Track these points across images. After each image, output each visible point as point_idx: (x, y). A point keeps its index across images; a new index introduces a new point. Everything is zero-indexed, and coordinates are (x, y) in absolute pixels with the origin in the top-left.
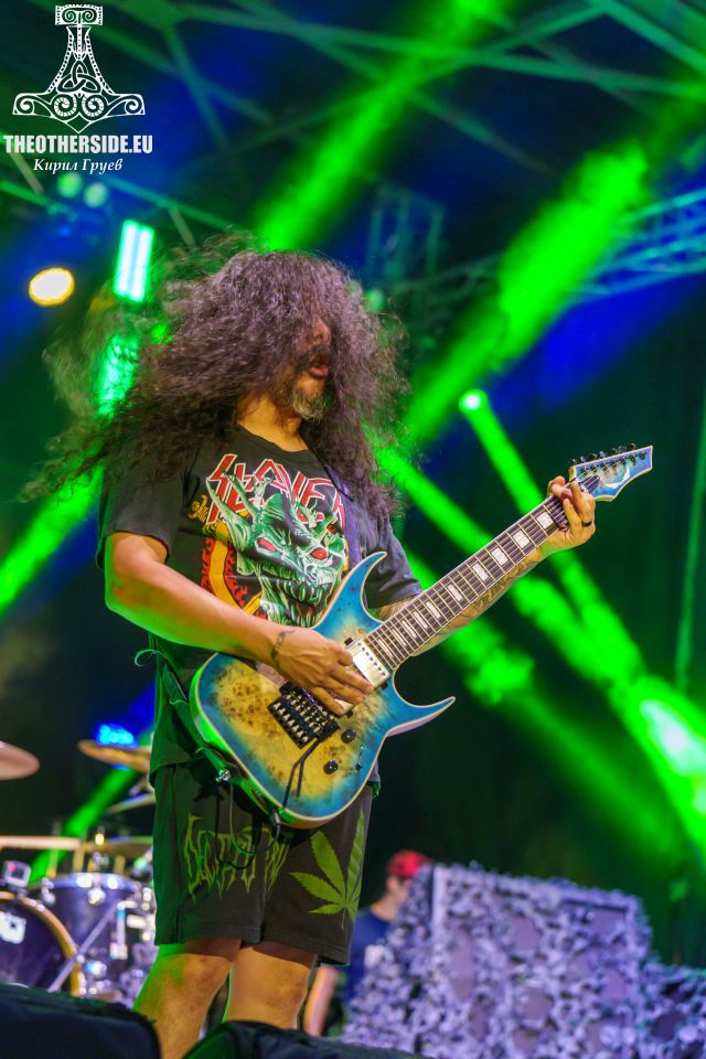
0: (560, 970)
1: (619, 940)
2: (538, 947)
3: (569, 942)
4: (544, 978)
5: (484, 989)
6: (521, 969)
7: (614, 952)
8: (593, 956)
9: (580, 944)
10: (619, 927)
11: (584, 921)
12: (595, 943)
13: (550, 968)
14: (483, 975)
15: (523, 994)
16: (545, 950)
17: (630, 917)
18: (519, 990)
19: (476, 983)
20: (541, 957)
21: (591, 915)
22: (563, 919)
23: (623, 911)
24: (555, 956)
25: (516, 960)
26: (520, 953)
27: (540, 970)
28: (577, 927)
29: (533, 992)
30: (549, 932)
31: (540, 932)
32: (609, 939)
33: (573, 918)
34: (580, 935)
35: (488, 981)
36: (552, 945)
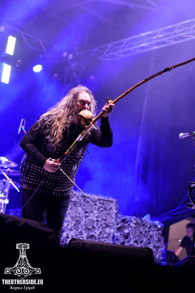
0: (97, 215)
1: (111, 208)
2: (91, 210)
3: (99, 208)
4: (93, 217)
5: (78, 219)
6: (87, 214)
7: (109, 211)
8: (104, 212)
9: (101, 209)
10: (111, 206)
11: (103, 204)
12: (105, 209)
13: (94, 214)
14: (78, 215)
15: (88, 220)
16: (93, 210)
17: (114, 203)
18: (87, 219)
19: (76, 217)
20: (92, 212)
21: (104, 203)
22: (98, 203)
23: (112, 202)
24: (95, 212)
25: (87, 212)
26: (87, 211)
27: (92, 215)
28: (101, 205)
29: (90, 220)
30: (94, 206)
31: (92, 206)
32: (108, 208)
33: (100, 203)
34: (102, 207)
35: (79, 217)
36: (95, 209)
